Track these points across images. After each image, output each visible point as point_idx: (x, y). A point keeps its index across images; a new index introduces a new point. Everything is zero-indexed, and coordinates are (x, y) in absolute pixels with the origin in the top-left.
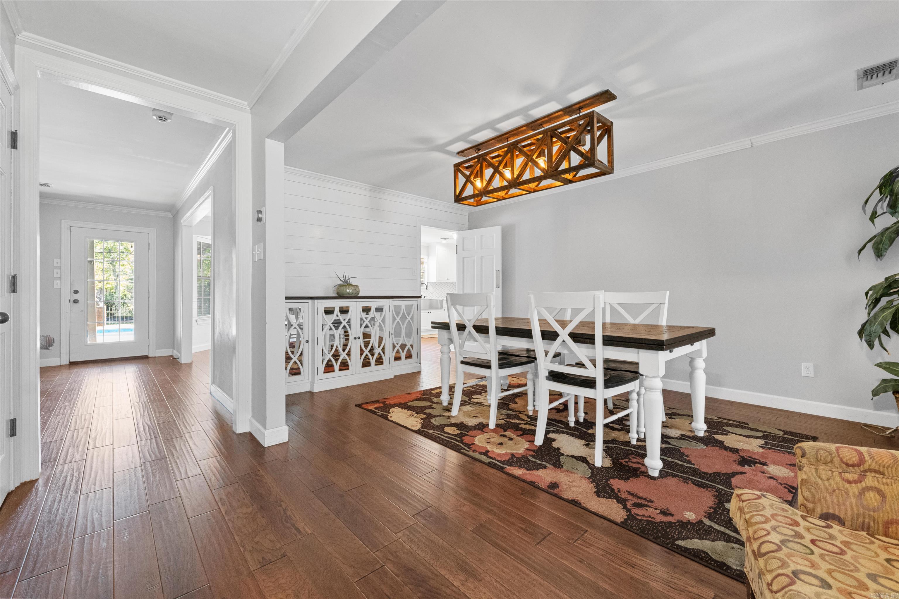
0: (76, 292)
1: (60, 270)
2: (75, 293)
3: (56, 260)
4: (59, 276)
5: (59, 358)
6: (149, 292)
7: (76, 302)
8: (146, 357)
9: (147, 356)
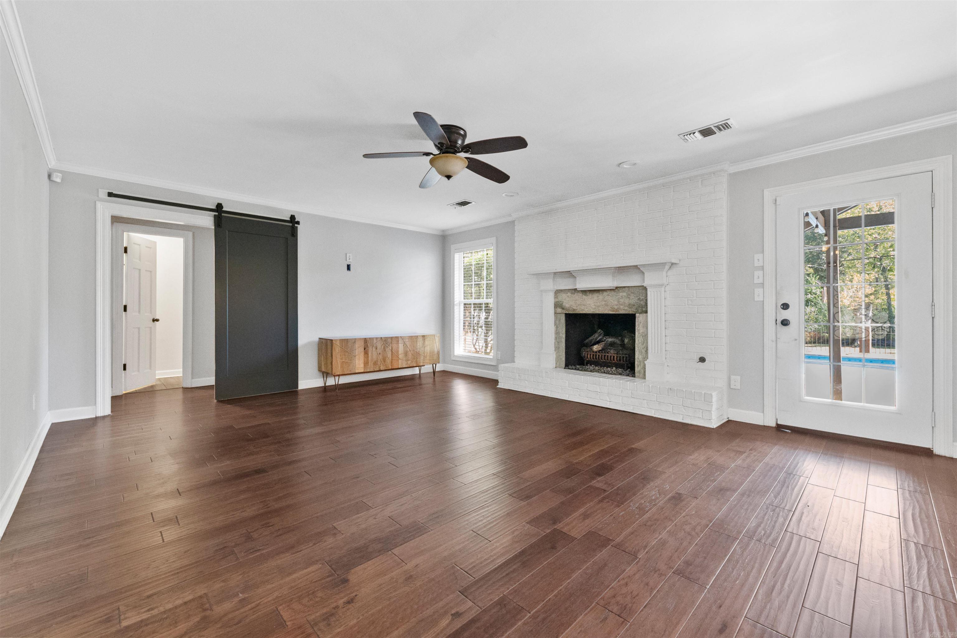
0: (785, 306)
1: (762, 272)
2: (783, 309)
3: (758, 256)
4: (761, 281)
5: (762, 414)
6: (933, 305)
7: (785, 323)
8: (927, 453)
9: (929, 449)
